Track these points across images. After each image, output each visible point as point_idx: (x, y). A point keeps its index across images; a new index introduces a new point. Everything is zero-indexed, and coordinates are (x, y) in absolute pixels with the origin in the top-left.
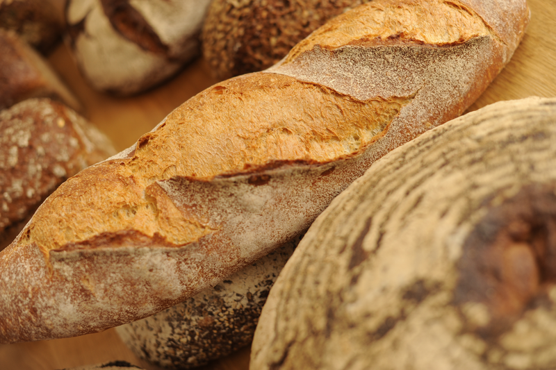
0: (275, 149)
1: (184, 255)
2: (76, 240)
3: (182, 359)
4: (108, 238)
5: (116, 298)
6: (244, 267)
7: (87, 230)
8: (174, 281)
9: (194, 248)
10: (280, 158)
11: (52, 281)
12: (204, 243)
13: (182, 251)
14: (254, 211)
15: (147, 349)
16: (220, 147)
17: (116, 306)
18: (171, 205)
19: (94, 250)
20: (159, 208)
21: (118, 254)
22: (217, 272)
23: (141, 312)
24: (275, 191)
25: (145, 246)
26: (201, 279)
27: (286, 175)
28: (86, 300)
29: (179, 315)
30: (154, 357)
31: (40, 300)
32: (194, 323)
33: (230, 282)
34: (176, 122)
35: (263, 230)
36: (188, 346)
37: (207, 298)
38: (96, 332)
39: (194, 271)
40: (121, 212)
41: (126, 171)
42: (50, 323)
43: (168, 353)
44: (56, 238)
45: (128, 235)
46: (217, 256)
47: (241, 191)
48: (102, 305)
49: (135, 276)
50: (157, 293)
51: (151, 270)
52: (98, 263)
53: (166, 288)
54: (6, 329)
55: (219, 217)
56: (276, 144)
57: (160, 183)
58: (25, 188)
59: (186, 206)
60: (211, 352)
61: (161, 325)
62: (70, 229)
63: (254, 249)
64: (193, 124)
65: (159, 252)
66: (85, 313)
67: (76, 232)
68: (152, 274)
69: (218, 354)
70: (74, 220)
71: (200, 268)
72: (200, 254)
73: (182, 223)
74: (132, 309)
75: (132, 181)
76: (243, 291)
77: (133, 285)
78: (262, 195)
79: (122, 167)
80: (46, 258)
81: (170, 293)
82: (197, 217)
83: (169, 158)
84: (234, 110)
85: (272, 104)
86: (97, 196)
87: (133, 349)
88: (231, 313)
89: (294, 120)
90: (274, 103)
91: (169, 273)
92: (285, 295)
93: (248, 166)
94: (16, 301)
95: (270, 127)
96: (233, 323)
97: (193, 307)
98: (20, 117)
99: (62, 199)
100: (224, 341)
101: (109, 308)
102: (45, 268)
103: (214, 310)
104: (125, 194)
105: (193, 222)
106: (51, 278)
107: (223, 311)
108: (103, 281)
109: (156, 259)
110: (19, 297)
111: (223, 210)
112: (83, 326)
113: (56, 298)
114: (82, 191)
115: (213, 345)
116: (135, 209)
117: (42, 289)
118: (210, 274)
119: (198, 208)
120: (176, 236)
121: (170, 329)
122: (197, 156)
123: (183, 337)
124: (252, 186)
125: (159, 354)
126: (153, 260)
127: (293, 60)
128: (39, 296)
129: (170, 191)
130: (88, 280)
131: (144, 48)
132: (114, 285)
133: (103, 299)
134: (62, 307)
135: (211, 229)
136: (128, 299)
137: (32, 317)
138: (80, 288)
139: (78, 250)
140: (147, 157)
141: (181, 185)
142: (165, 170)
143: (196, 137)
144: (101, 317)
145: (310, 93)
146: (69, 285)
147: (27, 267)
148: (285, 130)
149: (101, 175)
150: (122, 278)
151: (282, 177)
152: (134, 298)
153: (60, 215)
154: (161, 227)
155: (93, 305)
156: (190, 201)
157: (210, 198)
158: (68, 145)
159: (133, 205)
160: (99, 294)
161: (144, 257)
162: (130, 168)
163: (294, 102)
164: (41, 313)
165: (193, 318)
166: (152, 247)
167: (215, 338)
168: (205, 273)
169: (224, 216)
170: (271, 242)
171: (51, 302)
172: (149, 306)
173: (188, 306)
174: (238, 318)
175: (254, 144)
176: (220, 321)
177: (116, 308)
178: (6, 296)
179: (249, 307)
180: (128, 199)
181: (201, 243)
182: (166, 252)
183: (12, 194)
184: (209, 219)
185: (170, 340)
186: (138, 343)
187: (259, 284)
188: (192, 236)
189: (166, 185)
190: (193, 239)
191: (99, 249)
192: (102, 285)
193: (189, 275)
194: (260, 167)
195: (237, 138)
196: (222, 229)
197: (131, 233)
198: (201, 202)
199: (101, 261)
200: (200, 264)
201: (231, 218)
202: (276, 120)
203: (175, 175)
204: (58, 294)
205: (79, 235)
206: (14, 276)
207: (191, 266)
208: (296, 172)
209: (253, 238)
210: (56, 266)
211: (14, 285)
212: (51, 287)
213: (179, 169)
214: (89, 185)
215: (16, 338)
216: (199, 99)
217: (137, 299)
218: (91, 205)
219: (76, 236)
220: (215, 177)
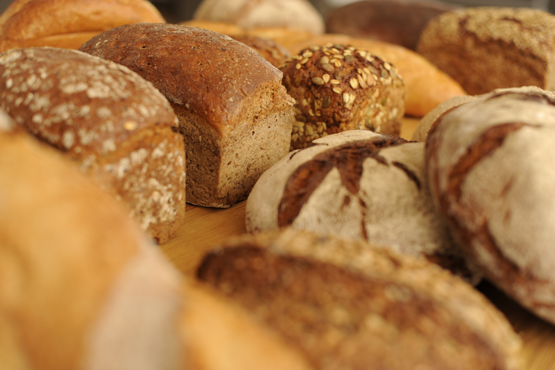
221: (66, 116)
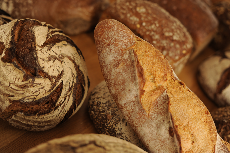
0: (185, 138)
1: (137, 103)
2: (139, 59)
3: (92, 109)
4: (141, 71)
5: (116, 77)
6: (133, 130)
7: (143, 63)
8: (126, 100)
9: (140, 107)
10: (181, 140)
11: (121, 51)
12: (142, 111)
13: (138, 102)
14: (158, 131)
15: (96, 94)
16: (183, 115)
17: (113, 78)
18: (157, 97)
19: (136, 66)
20: (155, 92)
21: (135, 76)
22: (131, 118)
23: (111, 88)
24: (167, 139)
25: (139, 87)
26: (127, 112)
27: (175, 143)
28: (115, 65)
29: (111, 105)
30: (92, 97)
31: (113, 47)
32: (108, 112)
33: (126, 125)
34: (191, 96)
35: (150, 136)
36: (98, 110)
37: (119, 116)
38: (102, 71)
39: (130, 108)
40: (152, 76)
41: (169, 77)
42: (104, 52)
43: (94, 102)
44: (139, 51)
45: (143, 79)
46: (138, 118)
47: (166, 125)
48: (113, 72)
49: (126, 84)
50: (120, 94)
51: (129, 90)
52: (130, 68)
53: (122, 97)
54: (100, 35)
55: (154, 117)
56: (187, 138)
57: (165, 91)
58: (156, 40)
59: (157, 103)
60: (96, 120)
61: (106, 98)
62: (143, 56)
63: (142, 133)
64: (191, 103)
65: (137, 93)
66: (110, 65)
67: (142, 59)
68: (128, 91)
69: (96, 123)
70: (147, 57)
71: (132, 111)
72: (138, 110)
73: (150, 101)
74: (113, 84)
75: (165, 80)
76: (123, 131)
77: (123, 83)
78: (165, 134)
79: (170, 75)
80: (130, 48)
81: (120, 99)
82: (153, 108)
83: (176, 94)
84: (199, 119)
85: (204, 135)
86: (157, 66)
87: (95, 89)
88: (113, 127)
89: (198, 145)
90: (204, 136)
91: (129, 98)
92: (124, 146)
93: (177, 126)
94: (112, 37)
95: (194, 135)
96: (109, 128)
97: (115, 111)
98: (185, 36)
99: (155, 52)
100: (101, 125)
101: (112, 75)
102: (126, 48)
103: (114, 119)
104: (159, 77)
105: (151, 106)
106: (122, 50)
107: (114, 123)
108: (123, 71)
109: (134, 92)
110: (114, 38)
111: (157, 118)
112: (104, 65)
113: (115, 53)
114: (159, 60)
115: (99, 120)
116: (153, 82)
117: (118, 47)
118: (129, 116)
119: (157, 108)
120: (144, 99)
121: (105, 102)
122: (179, 106)
123: (102, 108)
124: (168, 129)
125: (94, 99)
126: (134, 91)
127: (223, 143)
128: (115, 46)
129: (163, 95)
130: (123, 65)
131: (219, 83)
132: (122, 76)
133: (116, 72)
134: (111, 56)
135: (148, 114)
136: (116, 82)
137: (106, 44)
138: (120, 62)
139: (135, 60)
140: (175, 85)
141: (166, 100)
142: (171, 93)
143: (186, 105)
144: (108, 72)
145: (210, 151)
146: (120, 58)
147: (126, 41)
148: (193, 142)
149: (166, 67)
150: (125, 79)
151: (173, 141)
152: (117, 84)
153: (148, 52)
154: (147, 93)
155: (113, 68)
156: (159, 104)
157: (162, 112)
158: (176, 56)
159: (155, 81)
160: (118, 70)
161: (134, 87)
162: (170, 79)
163: (205, 144)
164: (108, 48)
165: (110, 111)
166: (139, 89)
167: (102, 121)
168: (130, 113)
169: (154, 119)
170: (145, 140)
171: (113, 51)
172: (114, 91)
173: (115, 109)
174: (111, 130)
175: (186, 129)
176: (110, 122)
177: (112, 78)
178: (114, 33)
179: (116, 134)
180: (158, 79)
181: (142, 110)
182: (137, 96)
183: (153, 35)
184: (152, 112)
185: (100, 103)
186: (98, 90)
187: (126, 137)
188: (145, 106)
189: (165, 93)
190: (144, 107)
191: (136, 68)
192: (121, 71)
193: (128, 106)
194: (177, 132)
195: (188, 121)
196: (149, 118)
197: (144, 81)
198: (159, 108)
199: (131, 69)
200: (133, 110)
201: (154, 122)
202: (197, 138)
203: (170, 97)
204: (116, 54)
205: (141, 60)
206: (122, 36)
207: (132, 107)
208: (176, 147)
209: (146, 132)
210: (128, 52)
211: (118, 36)
212: (119, 50)
213: (172, 99)
214: (162, 62)
215: (97, 39)
216: (202, 105)
217: (117, 86)
218: (154, 64)
219: (140, 59)
220: (171, 113)
221: (165, 45)
